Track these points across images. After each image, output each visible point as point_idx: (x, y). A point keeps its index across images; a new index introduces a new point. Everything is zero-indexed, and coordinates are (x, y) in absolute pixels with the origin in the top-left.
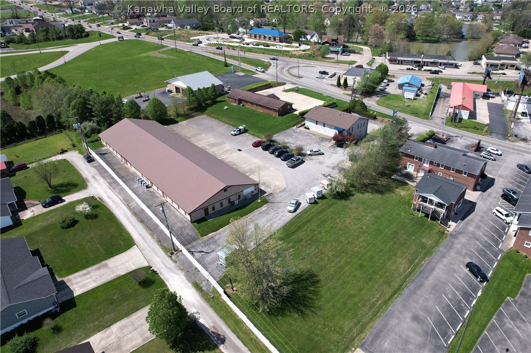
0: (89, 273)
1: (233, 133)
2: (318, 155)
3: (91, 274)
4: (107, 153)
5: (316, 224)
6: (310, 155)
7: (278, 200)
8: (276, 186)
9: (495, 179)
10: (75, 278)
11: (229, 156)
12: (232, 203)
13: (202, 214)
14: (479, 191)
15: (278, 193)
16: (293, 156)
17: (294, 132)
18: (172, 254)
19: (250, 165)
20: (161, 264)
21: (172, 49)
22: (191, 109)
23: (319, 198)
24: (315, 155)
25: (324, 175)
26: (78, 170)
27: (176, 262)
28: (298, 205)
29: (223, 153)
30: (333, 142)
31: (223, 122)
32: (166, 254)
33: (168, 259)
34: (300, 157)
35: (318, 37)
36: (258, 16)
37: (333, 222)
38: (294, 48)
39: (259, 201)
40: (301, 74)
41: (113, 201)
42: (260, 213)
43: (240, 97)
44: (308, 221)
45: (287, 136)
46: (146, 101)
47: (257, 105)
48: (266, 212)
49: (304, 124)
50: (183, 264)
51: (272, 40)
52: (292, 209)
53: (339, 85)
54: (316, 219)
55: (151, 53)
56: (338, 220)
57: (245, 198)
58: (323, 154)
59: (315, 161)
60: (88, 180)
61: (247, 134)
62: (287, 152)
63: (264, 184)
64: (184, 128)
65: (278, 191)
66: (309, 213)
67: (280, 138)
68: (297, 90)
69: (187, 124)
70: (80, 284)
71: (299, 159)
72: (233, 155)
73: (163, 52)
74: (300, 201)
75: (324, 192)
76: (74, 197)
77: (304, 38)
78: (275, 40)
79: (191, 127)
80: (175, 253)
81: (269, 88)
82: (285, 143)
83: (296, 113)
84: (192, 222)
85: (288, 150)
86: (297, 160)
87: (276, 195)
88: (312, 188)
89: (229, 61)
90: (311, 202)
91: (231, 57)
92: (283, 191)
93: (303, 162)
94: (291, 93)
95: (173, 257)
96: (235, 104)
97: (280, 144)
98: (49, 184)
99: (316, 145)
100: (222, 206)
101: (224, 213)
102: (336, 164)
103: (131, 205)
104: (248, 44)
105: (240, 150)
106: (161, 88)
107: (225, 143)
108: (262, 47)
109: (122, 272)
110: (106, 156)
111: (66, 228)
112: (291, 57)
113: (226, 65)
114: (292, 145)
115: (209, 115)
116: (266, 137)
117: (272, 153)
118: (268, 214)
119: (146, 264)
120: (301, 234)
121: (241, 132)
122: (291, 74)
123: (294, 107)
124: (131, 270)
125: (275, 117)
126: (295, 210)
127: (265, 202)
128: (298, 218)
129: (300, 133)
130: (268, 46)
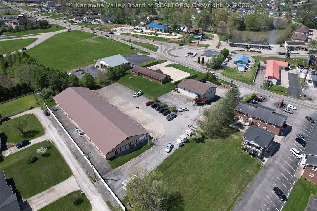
0: (43, 195)
1: (134, 96)
2: (185, 111)
3: (44, 196)
4: (58, 110)
5: (183, 160)
6: (180, 111)
7: (160, 143)
8: (159, 133)
9: (292, 127)
10: (34, 199)
11: (131, 112)
12: (132, 146)
13: (113, 154)
14: (282, 135)
15: (160, 139)
16: (170, 112)
17: (171, 95)
18: (95, 181)
19: (144, 118)
20: (87, 188)
21: (100, 37)
22: (110, 79)
23: (185, 142)
24: (183, 111)
25: (188, 126)
26: (40, 121)
27: (97, 187)
28: (172, 147)
29: (128, 110)
30: (194, 102)
31: (128, 87)
32: (91, 181)
33: (92, 185)
34: (174, 113)
35: (187, 28)
36: (152, 14)
37: (193, 158)
38: (172, 36)
39: (148, 144)
40: (176, 55)
41: (60, 144)
42: (149, 153)
43: (139, 71)
44: (178, 158)
45: (167, 98)
46: (83, 73)
47: (149, 77)
48: (152, 152)
49: (177, 90)
50: (101, 188)
51: (160, 31)
52: (168, 150)
53: (199, 62)
54: (183, 157)
55: (87, 40)
56: (196, 157)
57: (140, 143)
58: (188, 111)
59: (183, 115)
60: (45, 128)
61: (142, 96)
62: (167, 110)
63: (152, 132)
64: (105, 91)
65: (160, 137)
66: (178, 153)
67: (164, 99)
68: (174, 66)
69: (107, 89)
70: (37, 204)
71: (173, 115)
72: (134, 111)
73: (94, 39)
74: (173, 144)
75: (188, 137)
76: (37, 140)
77: (179, 29)
78: (162, 31)
79: (110, 91)
80: (96, 180)
81: (157, 64)
82: (165, 103)
83: (173, 82)
84: (107, 160)
85: (167, 108)
86: (172, 116)
87: (159, 140)
88: (181, 136)
89: (134, 46)
90: (180, 145)
91: (134, 43)
92: (163, 137)
93: (176, 116)
94: (170, 68)
95: (95, 183)
96: (136, 76)
97: (162, 104)
98: (22, 132)
99: (184, 104)
100: (125, 148)
101: (127, 153)
102: (196, 118)
103: (71, 146)
104: (145, 34)
105: (138, 108)
106: (92, 64)
107: (129, 103)
108: (153, 35)
109: (64, 194)
110: (57, 111)
111: (31, 163)
112: (170, 43)
113: (132, 48)
114: (170, 104)
115: (120, 83)
116: (154, 99)
117: (157, 110)
118: (153, 153)
119: (78, 189)
120: (173, 167)
121: (139, 95)
122: (170, 55)
123: (171, 78)
124: (69, 193)
125: (160, 85)
126: (170, 151)
127: (152, 145)
128: (172, 156)
129: (174, 96)
130: (157, 35)
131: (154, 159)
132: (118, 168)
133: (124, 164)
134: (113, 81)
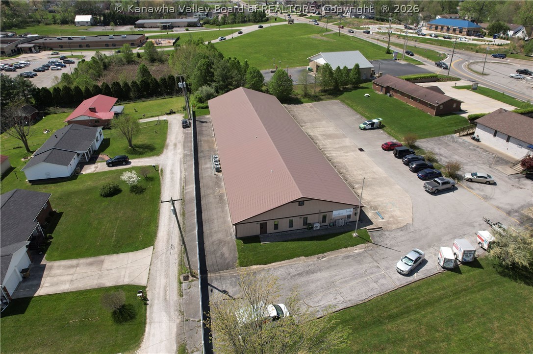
0: (77, 266)
1: (362, 126)
2: (485, 183)
4: (207, 122)
5: (444, 316)
6: (470, 180)
7: (388, 242)
8: (393, 216)
11: (343, 154)
12: (310, 227)
15: (391, 231)
16: (439, 175)
17: (453, 142)
18: (186, 278)
19: (366, 173)
20: (162, 289)
22: (324, 91)
23: (465, 263)
24: (478, 182)
25: (487, 221)
26: (168, 133)
27: (181, 295)
28: (420, 263)
29: (336, 149)
30: (519, 168)
31: (356, 111)
32: (179, 275)
33: (175, 284)
34: (451, 180)
37: (484, 324)
38: (485, 42)
39: (354, 235)
40: (486, 71)
41: (172, 178)
42: (348, 257)
43: (389, 85)
45: (439, 144)
47: (409, 97)
48: (358, 259)
49: (473, 133)
50: (189, 304)
51: (457, 32)
52: (406, 268)
54: (448, 305)
56: (496, 324)
57: (334, 224)
58: (495, 184)
59: (477, 192)
60: (168, 146)
61: (381, 131)
62: (432, 167)
63: (375, 208)
64: (305, 111)
65: (394, 226)
66: (436, 287)
67: (427, 146)
68: (475, 89)
69: (311, 107)
70: (55, 279)
71: (447, 183)
72: (349, 154)
73: (325, 36)
74: (426, 257)
75: (480, 253)
76: (141, 162)
77: (504, 34)
78: (461, 33)
79: (315, 111)
80: (191, 278)
81: (435, 81)
82: (433, 154)
83: (465, 116)
84: (237, 238)
85: (435, 164)
86: (443, 184)
87: (387, 233)
88: (456, 241)
89: (392, 48)
90: (447, 266)
91: (396, 45)
92: (401, 229)
93: (453, 188)
94: (465, 91)
95: (184, 285)
96: (381, 93)
97: (424, 153)
98: (130, 142)
99: (486, 167)
100: (291, 225)
101: (290, 238)
102: (516, 207)
103: (187, 188)
104: (425, 35)
105: (361, 150)
106: (303, 66)
107: (346, 137)
108: (441, 39)
109: (108, 282)
110: (204, 124)
111: (104, 197)
113: (389, 52)
114: (443, 159)
115: (343, 101)
116: (407, 139)
117: (407, 164)
118: (359, 262)
119: (143, 282)
120: (404, 326)
121: (373, 127)
122: (472, 70)
123: (463, 107)
124: (121, 283)
125: (430, 117)
126: (410, 273)
127: (364, 239)
128: (412, 289)
129: (462, 144)
130: (450, 38)
131: (355, 277)
132: (254, 267)
133: (271, 263)
134: (329, 95)
